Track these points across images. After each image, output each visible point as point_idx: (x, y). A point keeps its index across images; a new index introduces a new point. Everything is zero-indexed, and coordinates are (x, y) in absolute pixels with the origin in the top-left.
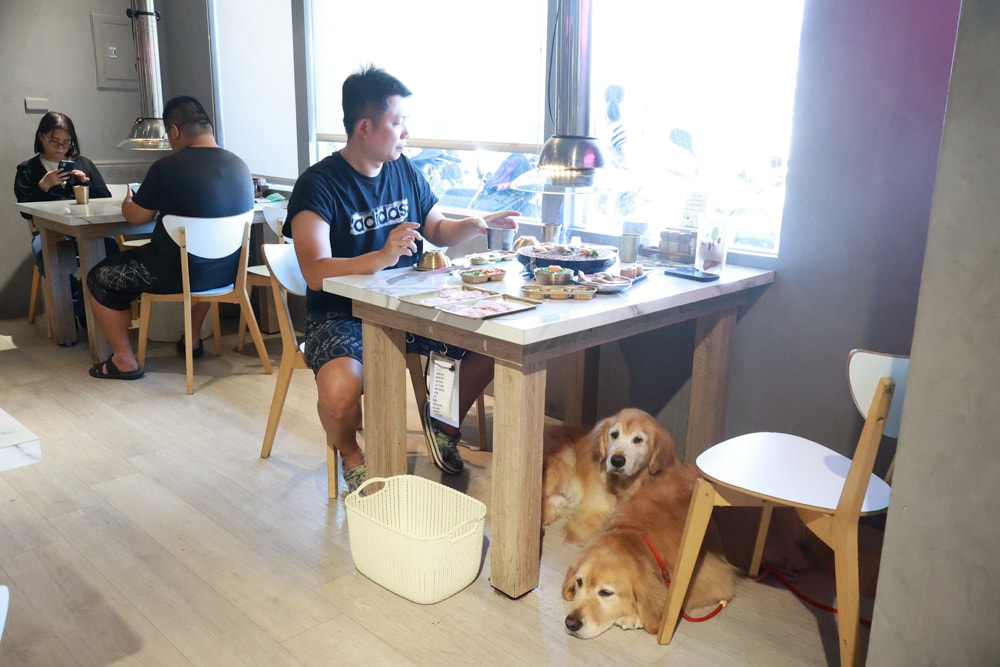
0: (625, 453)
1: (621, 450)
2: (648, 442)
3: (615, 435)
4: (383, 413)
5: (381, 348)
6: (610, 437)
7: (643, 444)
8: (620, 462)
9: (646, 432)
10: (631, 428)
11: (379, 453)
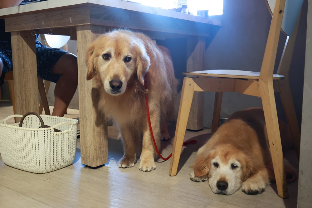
0: (227, 178)
1: (223, 176)
2: (242, 168)
3: (217, 165)
4: (23, 83)
5: (21, 46)
6: (213, 166)
7: (239, 169)
8: (224, 186)
9: (239, 161)
10: (228, 158)
11: (22, 107)
